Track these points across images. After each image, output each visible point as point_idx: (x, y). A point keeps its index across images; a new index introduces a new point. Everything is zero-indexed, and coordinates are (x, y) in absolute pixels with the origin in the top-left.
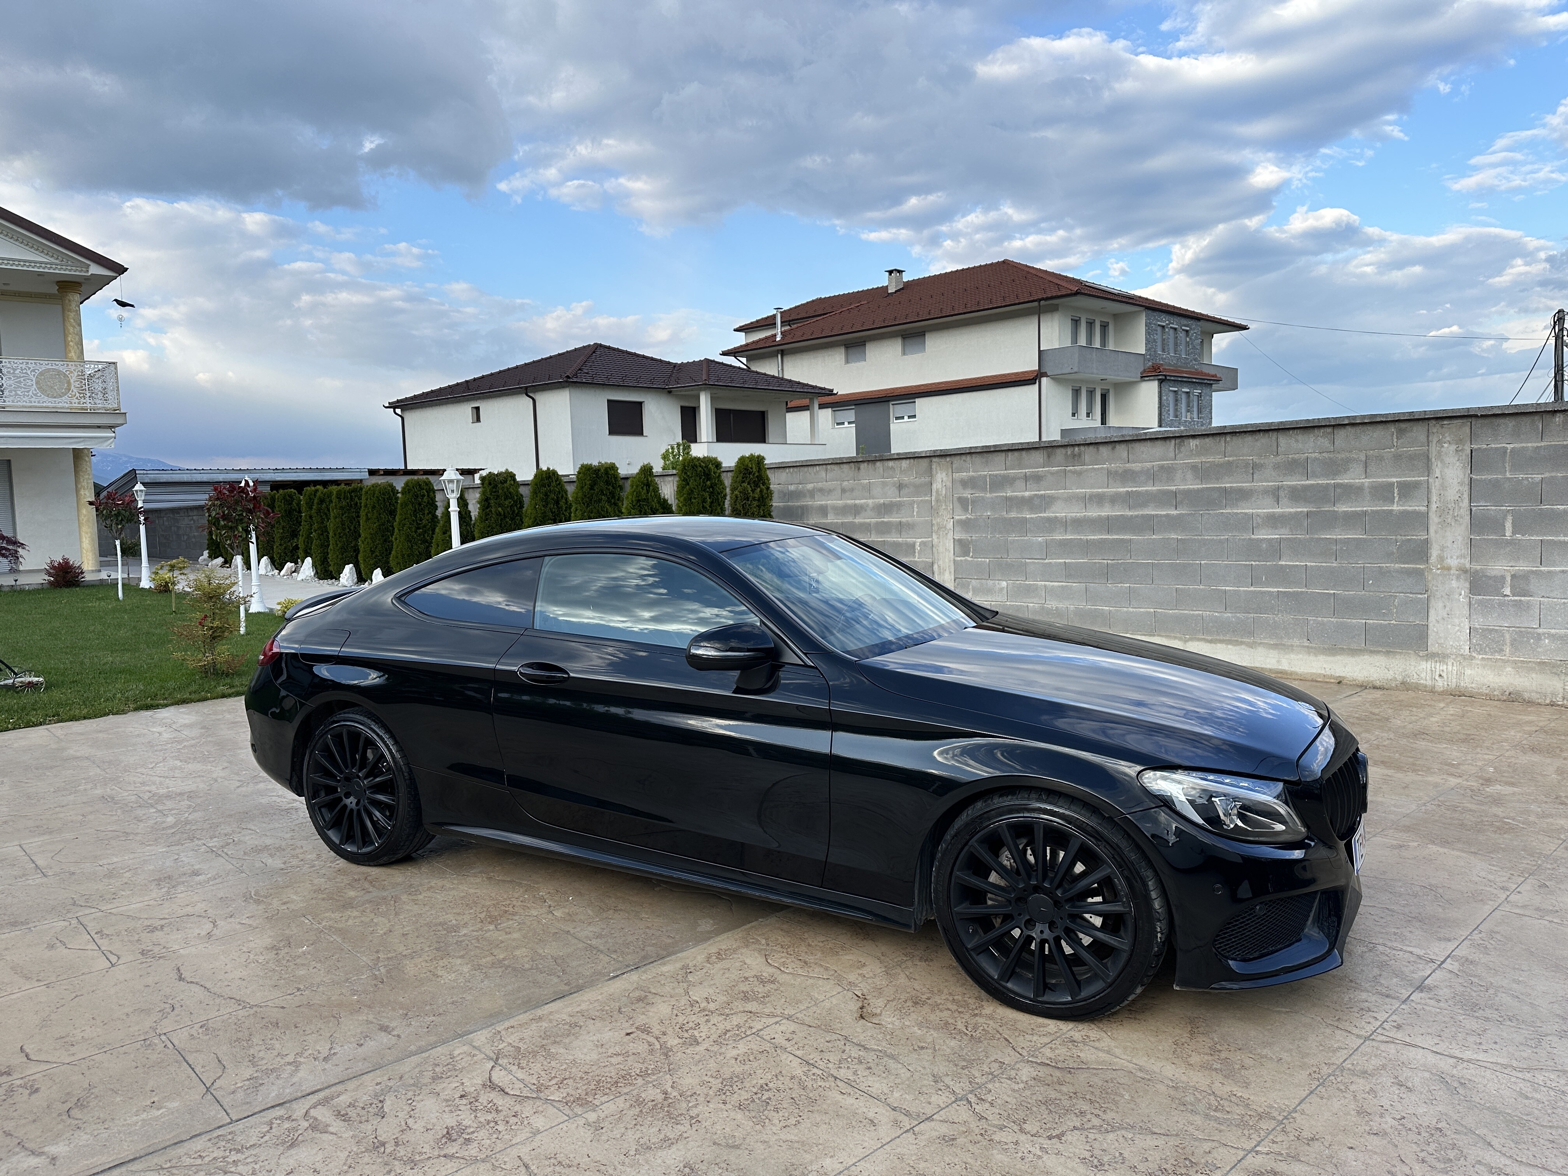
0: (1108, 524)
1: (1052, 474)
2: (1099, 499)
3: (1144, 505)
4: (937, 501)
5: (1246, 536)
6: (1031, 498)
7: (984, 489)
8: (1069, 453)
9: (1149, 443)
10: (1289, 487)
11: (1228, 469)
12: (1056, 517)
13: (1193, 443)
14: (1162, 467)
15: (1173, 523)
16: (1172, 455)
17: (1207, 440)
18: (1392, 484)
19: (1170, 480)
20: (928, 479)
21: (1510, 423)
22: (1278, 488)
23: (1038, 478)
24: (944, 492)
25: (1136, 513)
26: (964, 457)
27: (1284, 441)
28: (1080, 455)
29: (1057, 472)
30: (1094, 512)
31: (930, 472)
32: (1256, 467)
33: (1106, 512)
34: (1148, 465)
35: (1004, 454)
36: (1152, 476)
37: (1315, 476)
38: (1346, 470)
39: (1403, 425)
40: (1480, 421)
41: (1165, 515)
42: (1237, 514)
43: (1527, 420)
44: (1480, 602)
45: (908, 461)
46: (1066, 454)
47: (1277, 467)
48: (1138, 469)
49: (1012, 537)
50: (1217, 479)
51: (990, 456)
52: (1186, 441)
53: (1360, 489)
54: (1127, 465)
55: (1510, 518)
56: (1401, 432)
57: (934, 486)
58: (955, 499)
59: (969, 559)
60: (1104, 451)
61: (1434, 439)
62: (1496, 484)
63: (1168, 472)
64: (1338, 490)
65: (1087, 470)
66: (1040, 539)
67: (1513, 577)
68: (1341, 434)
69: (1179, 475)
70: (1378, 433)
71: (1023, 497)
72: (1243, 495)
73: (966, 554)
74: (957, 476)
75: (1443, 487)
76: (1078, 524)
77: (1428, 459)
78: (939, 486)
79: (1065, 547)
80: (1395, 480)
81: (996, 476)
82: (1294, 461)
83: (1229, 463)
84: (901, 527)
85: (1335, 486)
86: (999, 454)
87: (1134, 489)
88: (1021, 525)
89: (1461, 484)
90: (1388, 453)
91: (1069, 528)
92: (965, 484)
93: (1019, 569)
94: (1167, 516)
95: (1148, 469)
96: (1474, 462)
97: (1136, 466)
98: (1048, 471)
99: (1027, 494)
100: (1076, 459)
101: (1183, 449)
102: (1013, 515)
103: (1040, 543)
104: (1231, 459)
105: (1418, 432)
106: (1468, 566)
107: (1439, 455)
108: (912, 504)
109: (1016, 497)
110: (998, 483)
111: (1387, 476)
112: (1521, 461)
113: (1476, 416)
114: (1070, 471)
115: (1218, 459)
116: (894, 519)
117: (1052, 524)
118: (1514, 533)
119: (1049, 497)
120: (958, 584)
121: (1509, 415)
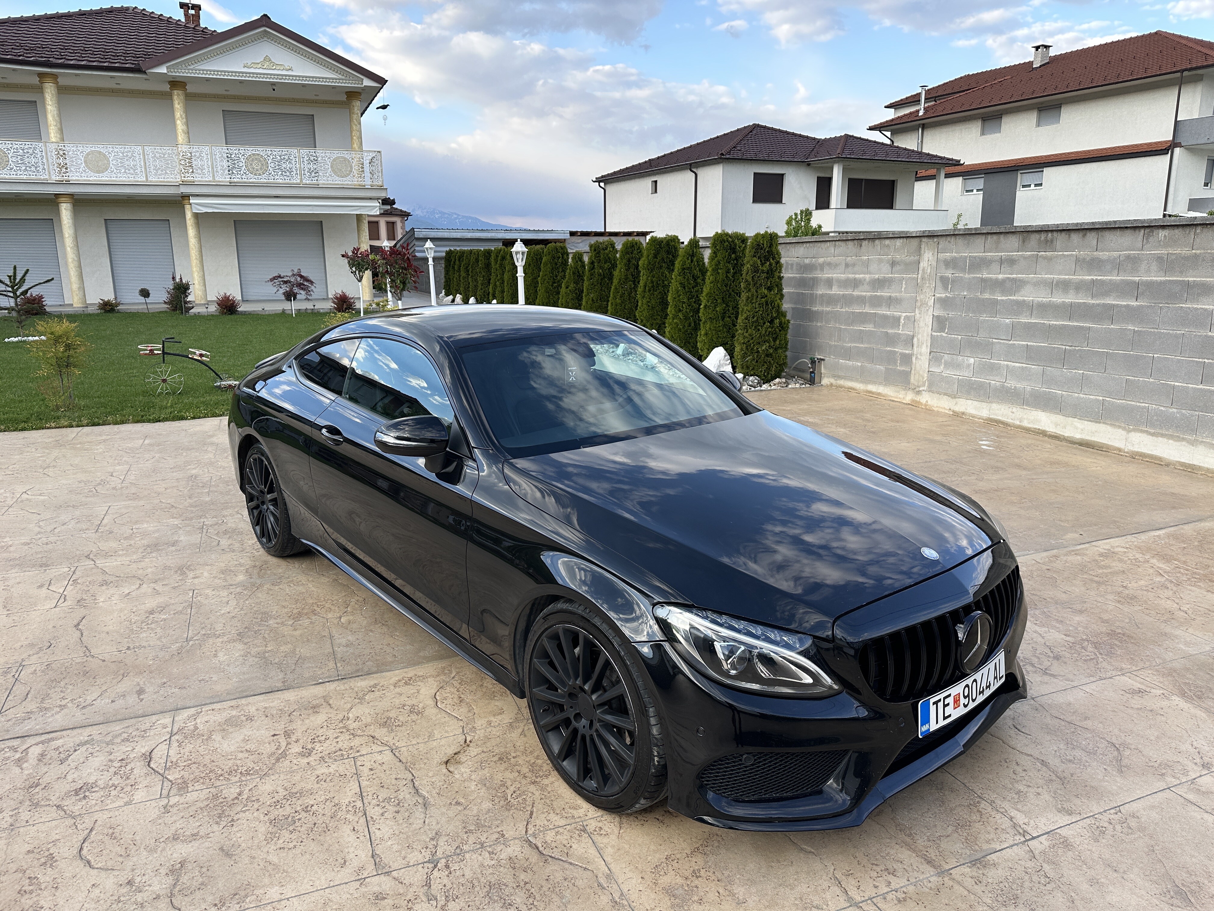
0: (1071, 311)
1: (1025, 258)
2: (1065, 286)
3: (1106, 294)
4: (923, 278)
5: (1202, 333)
6: (1004, 281)
7: (963, 270)
8: (1043, 238)
9: (1118, 232)
11: (1193, 262)
12: (1024, 301)
13: (1162, 233)
14: (1128, 257)
15: (1132, 314)
16: (1140, 245)
17: (1177, 232)
19: (1135, 270)
20: (917, 258)
23: (1011, 262)
24: (929, 271)
25: (1098, 302)
26: (949, 238)
28: (1052, 241)
29: (1030, 256)
30: (1059, 299)
31: (919, 252)
33: (1070, 298)
34: (1116, 254)
35: (984, 237)
36: (1118, 266)
41: (1125, 306)
42: (1197, 309)
45: (901, 240)
46: (1040, 239)
48: (1105, 257)
49: (984, 317)
50: (1181, 272)
51: (972, 238)
52: (1156, 232)
54: (1095, 253)
57: (921, 265)
58: (938, 278)
59: (944, 335)
60: (1075, 237)
63: (1133, 262)
65: (1057, 256)
66: (1007, 321)
69: (1143, 266)
71: (997, 279)
73: (942, 330)
74: (941, 256)
76: (1043, 309)
78: (926, 265)
79: (1030, 330)
81: (975, 257)
83: (1196, 256)
84: (890, 301)
86: (980, 236)
87: (1099, 278)
88: (992, 306)
91: (1034, 312)
92: (948, 264)
93: (985, 348)
94: (1127, 306)
95: (1115, 259)
97: (1103, 255)
98: (1021, 256)
99: (1001, 276)
100: (1049, 245)
101: (1151, 239)
102: (987, 296)
103: (1007, 324)
104: (1198, 252)
108: (901, 280)
109: (991, 279)
110: (977, 265)
114: (1041, 256)
115: (1185, 251)
116: (884, 293)
117: (1021, 307)
119: (1020, 280)
120: (932, 358)
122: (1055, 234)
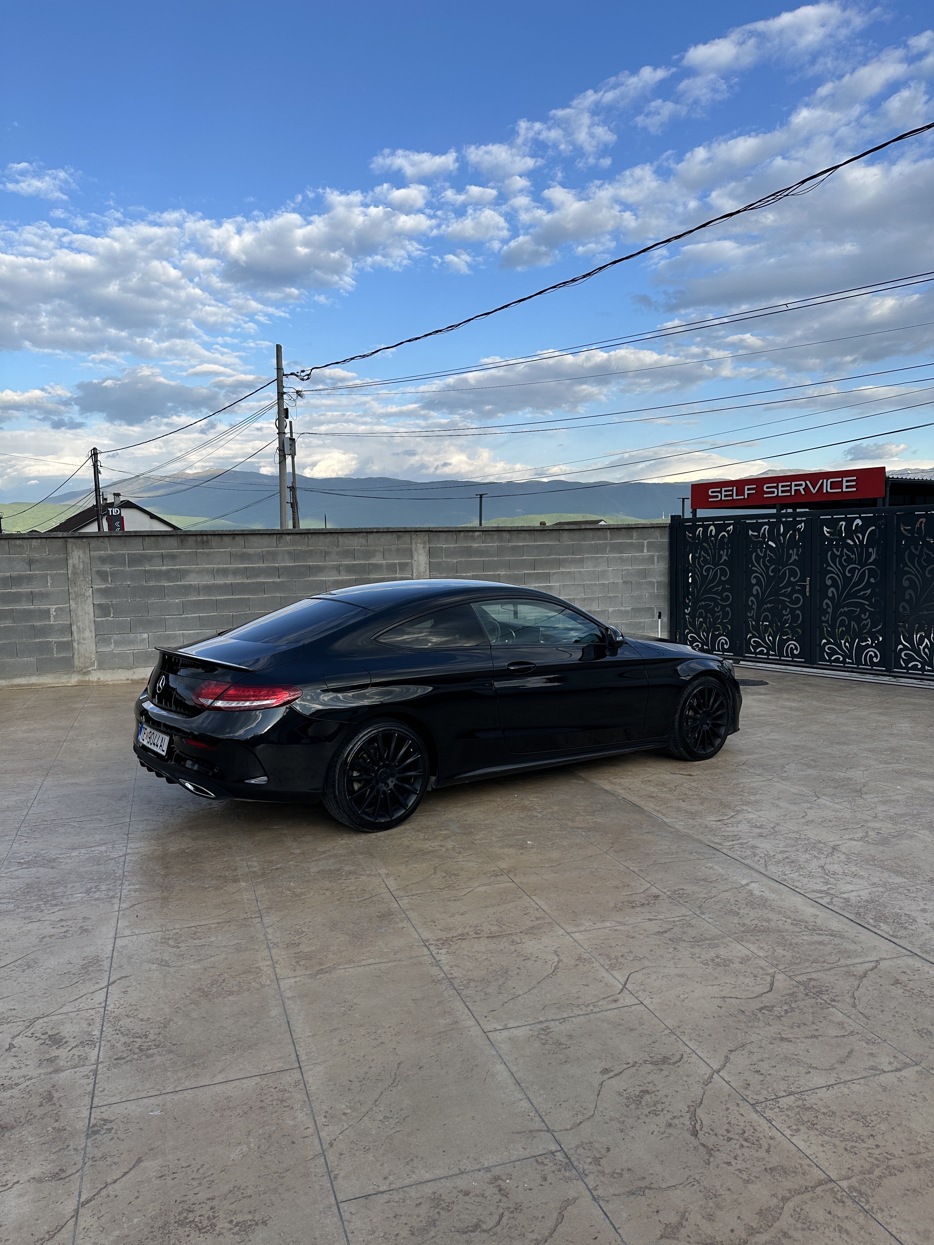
0: (232, 589)
1: (185, 554)
2: (225, 572)
3: (257, 576)
4: (74, 573)
6: (168, 571)
7: (124, 564)
8: (199, 540)
9: (259, 537)
10: (346, 565)
11: (310, 554)
12: (191, 585)
13: (288, 538)
14: (268, 552)
15: (277, 586)
16: (275, 544)
17: (297, 537)
18: (396, 564)
19: (274, 560)
20: (62, 556)
21: (444, 535)
22: (340, 565)
23: (173, 557)
24: (81, 567)
25: (252, 581)
26: (101, 539)
27: (341, 539)
29: (190, 553)
30: (220, 581)
31: (65, 550)
32: (326, 554)
33: (230, 580)
34: (259, 550)
35: (141, 538)
36: (262, 557)
37: (359, 559)
38: (374, 556)
39: (400, 534)
40: (432, 534)
41: (271, 582)
42: (317, 580)
43: (450, 534)
46: (196, 540)
47: (338, 553)
49: (152, 600)
50: (304, 560)
51: (128, 539)
52: (284, 537)
53: (381, 566)
54: (244, 550)
56: (399, 537)
57: (70, 562)
58: (94, 572)
59: (110, 619)
60: (226, 540)
61: (414, 541)
62: (439, 564)
63: (273, 555)
64: (371, 567)
65: (214, 552)
66: (177, 600)
68: (371, 536)
69: (280, 557)
70: (388, 537)
71: (161, 570)
72: (320, 570)
73: (107, 615)
74: (94, 553)
75: (418, 565)
76: (208, 589)
77: (411, 551)
78: (76, 562)
79: (199, 605)
80: (397, 561)
81: (134, 554)
82: (348, 550)
83: (311, 551)
84: (32, 596)
85: (370, 564)
86: (137, 538)
87: (250, 566)
88: (161, 592)
89: (426, 563)
90: (394, 547)
91: (201, 592)
92: (103, 560)
93: (157, 623)
94: (274, 582)
95: (259, 553)
96: (431, 553)
97: (251, 551)
98: (182, 552)
99: (164, 568)
100: (205, 544)
101: (281, 541)
102: (152, 584)
103: (177, 603)
104: (312, 548)
105: (407, 537)
107: (416, 549)
108: (45, 577)
109: (154, 570)
110: (134, 560)
111: (393, 559)
112: (449, 553)
113: (432, 531)
114: (200, 552)
115: (304, 548)
116: (23, 589)
117: (188, 589)
119: (183, 570)
120: (99, 640)
121: (443, 531)
122: (209, 537)
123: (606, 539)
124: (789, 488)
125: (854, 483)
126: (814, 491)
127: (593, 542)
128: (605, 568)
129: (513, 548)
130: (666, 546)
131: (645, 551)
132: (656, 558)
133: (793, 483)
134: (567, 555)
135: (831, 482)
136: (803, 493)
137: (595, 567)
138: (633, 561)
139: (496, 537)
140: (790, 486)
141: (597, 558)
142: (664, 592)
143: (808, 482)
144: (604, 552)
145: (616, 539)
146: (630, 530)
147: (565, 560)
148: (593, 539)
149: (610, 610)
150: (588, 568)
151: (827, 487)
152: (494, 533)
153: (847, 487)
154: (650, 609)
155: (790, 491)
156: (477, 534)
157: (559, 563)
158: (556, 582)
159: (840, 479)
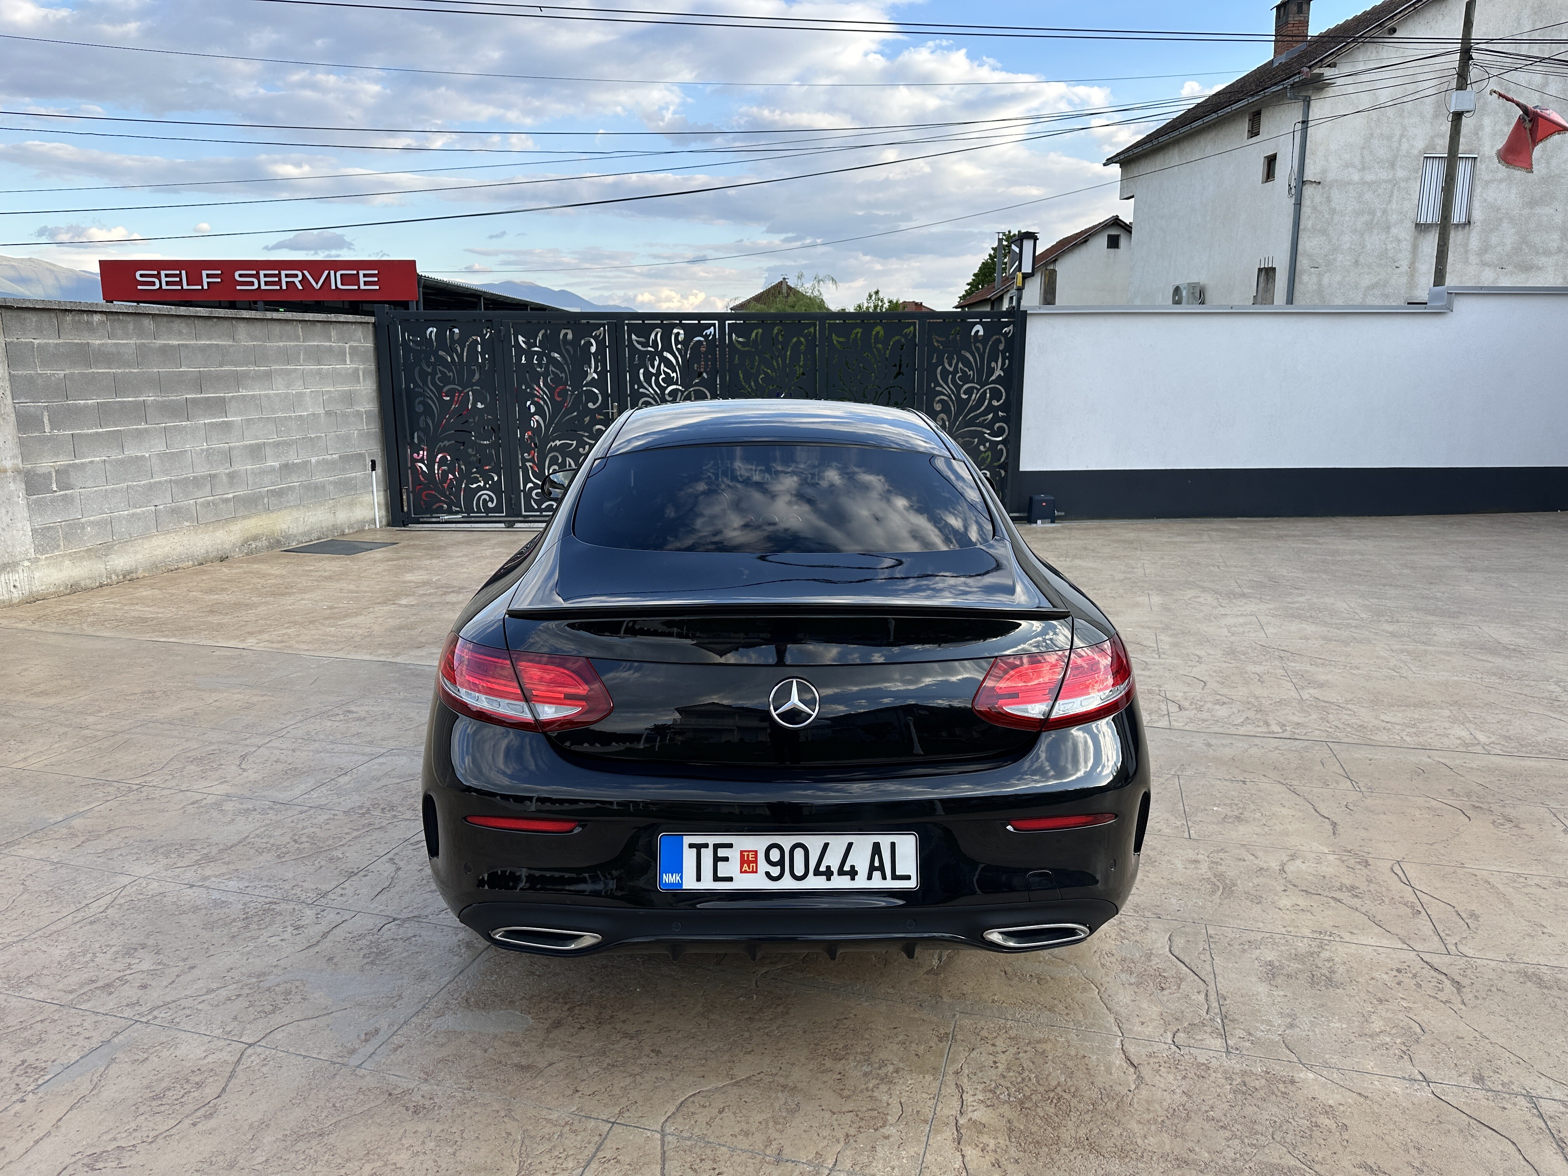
21: (33, 318)
40: (10, 313)
43: (45, 315)
44: (36, 502)
55: (46, 414)
62: (30, 380)
67: (57, 472)
96: (11, 357)
106: (21, 466)
112: (50, 357)
118: (52, 429)
121: (34, 309)
123: (297, 338)
124: (277, 279)
125: (376, 279)
126: (317, 287)
127: (281, 344)
128: (301, 389)
129: (164, 351)
130: (371, 354)
131: (348, 362)
132: (361, 374)
133: (283, 273)
134: (247, 365)
135: (341, 275)
136: (300, 287)
137: (288, 388)
138: (335, 377)
139: (131, 326)
140: (279, 275)
141: (288, 373)
142: (374, 428)
143: (306, 272)
144: (296, 361)
145: (309, 340)
146: (327, 326)
147: (245, 375)
148: (281, 339)
149: (313, 460)
150: (279, 389)
151: (336, 281)
152: (129, 318)
153: (366, 283)
154: (361, 456)
155: (279, 283)
156: (96, 318)
157: (238, 380)
158: (235, 415)
159: (355, 272)
